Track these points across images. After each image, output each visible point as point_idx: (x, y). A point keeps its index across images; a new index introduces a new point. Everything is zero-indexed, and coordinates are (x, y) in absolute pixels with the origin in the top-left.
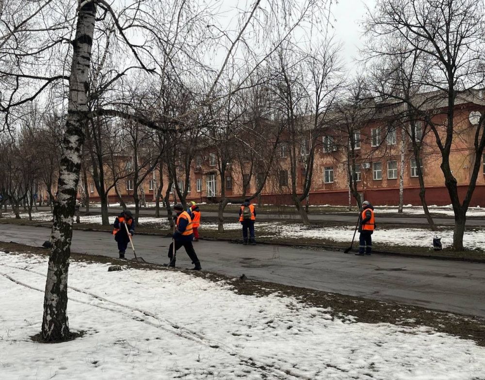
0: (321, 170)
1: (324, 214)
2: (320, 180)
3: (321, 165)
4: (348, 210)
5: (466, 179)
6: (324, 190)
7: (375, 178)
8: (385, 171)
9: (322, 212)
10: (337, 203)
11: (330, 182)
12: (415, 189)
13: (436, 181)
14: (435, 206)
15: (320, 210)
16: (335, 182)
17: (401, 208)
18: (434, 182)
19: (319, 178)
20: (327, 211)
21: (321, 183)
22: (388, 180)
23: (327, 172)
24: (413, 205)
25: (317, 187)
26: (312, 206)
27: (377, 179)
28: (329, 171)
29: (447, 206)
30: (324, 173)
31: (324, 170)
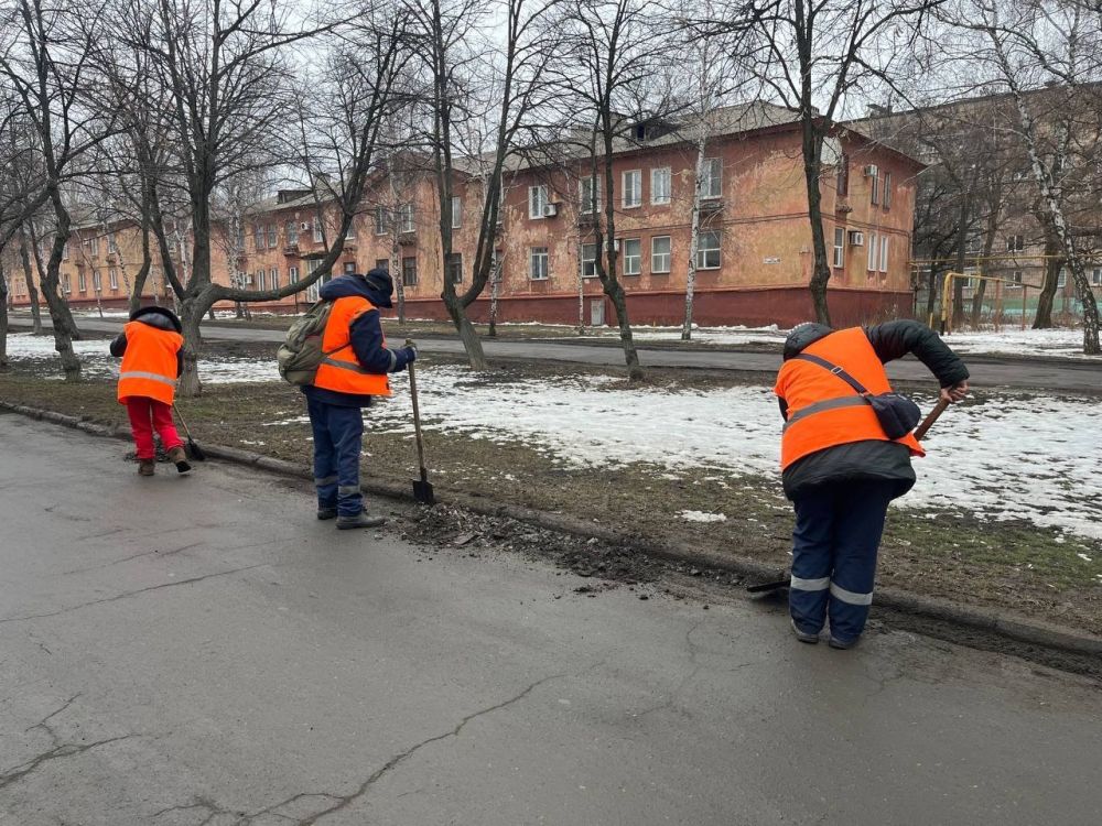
0: (524, 252)
1: (529, 341)
2: (524, 273)
3: (524, 245)
4: (577, 333)
5: (804, 274)
6: (530, 293)
7: (628, 271)
8: (648, 258)
9: (525, 336)
10: (553, 319)
11: (541, 278)
12: (706, 292)
13: (744, 277)
14: (743, 327)
15: (520, 332)
16: (550, 278)
17: (687, 330)
18: (740, 281)
19: (521, 269)
20: (533, 335)
21: (524, 280)
22: (652, 274)
23: (536, 258)
24: (700, 325)
25: (516, 287)
26: (507, 323)
27: (631, 273)
28: (541, 255)
29: (767, 328)
30: (531, 260)
31: (530, 255)
